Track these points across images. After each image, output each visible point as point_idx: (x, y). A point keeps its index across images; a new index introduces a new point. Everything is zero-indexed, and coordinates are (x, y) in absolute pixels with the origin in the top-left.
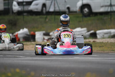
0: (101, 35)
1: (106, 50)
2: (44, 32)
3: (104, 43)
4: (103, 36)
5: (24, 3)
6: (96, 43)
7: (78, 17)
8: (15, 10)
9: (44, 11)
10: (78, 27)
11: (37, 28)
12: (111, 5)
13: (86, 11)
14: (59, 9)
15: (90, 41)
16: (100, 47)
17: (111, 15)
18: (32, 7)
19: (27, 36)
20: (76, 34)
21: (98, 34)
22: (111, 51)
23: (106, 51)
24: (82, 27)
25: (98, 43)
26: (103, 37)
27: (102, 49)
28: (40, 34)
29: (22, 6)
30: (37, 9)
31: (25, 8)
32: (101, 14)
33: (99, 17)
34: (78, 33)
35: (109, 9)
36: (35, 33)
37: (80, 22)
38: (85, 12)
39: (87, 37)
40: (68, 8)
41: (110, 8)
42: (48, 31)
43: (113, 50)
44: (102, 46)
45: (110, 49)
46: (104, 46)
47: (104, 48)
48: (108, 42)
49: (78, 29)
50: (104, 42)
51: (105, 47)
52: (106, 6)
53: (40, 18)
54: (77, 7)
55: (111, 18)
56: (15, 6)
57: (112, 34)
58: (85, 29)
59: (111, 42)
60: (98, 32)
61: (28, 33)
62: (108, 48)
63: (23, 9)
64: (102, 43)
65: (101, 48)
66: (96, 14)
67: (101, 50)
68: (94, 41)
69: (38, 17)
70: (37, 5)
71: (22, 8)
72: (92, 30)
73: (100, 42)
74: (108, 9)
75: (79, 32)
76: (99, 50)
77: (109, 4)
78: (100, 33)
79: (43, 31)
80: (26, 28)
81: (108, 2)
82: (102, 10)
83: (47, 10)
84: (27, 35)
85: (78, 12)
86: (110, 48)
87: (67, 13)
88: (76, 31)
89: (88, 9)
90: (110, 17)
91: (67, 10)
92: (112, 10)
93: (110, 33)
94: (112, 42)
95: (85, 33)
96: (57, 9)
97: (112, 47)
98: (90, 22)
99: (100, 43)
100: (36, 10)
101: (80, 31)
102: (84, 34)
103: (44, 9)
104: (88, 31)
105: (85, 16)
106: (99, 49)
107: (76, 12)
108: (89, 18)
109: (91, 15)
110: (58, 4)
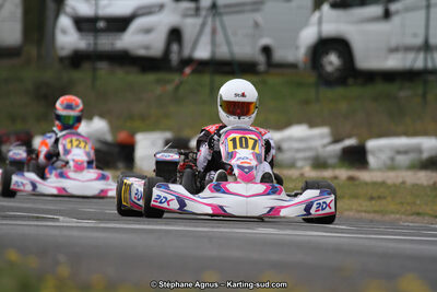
0: (384, 157)
1: (393, 213)
2: (168, 135)
3: (389, 187)
4: (392, 159)
5: (101, 24)
6: (357, 183)
7: (300, 85)
8: (63, 48)
9: (174, 58)
10: (299, 122)
11: (143, 118)
12: (426, 47)
13: (331, 63)
14: (231, 53)
15: (336, 178)
16: (372, 198)
17: (426, 82)
18: (130, 40)
19: (104, 148)
20: (290, 149)
21: (373, 153)
22: (412, 214)
23: (393, 216)
24: (312, 125)
25: (366, 184)
26: (389, 162)
27: (376, 208)
28: (153, 144)
29: (92, 34)
30: (147, 48)
31: (104, 41)
32: (389, 76)
33: (380, 87)
34: (296, 145)
35: (418, 62)
36: (132, 136)
37: (307, 102)
38: (329, 69)
39: (332, 161)
40: (267, 50)
41: (421, 56)
42: (185, 133)
43: (418, 214)
44: (379, 197)
45: (408, 208)
46: (385, 198)
47: (384, 202)
48: (404, 183)
49: (298, 131)
50: (389, 182)
51: (389, 199)
52: (408, 49)
53: (158, 82)
54: (297, 48)
55: (424, 96)
56: (64, 32)
57: (425, 155)
58: (325, 130)
59: (417, 185)
60: (371, 144)
61: (109, 138)
62: (402, 203)
63: (95, 44)
64: (383, 184)
65: (376, 205)
66: (371, 77)
67: (375, 212)
68: (351, 179)
69: (151, 77)
70: (148, 31)
71: (92, 42)
72: (349, 137)
73: (375, 179)
74: (415, 60)
75: (301, 140)
76: (365, 212)
77: (419, 41)
78: (380, 149)
79: (163, 129)
80: (102, 116)
81: (415, 35)
82: (393, 62)
83: (186, 53)
84: (105, 143)
85: (301, 65)
86: (408, 204)
87: (262, 67)
88: (290, 139)
89: (340, 56)
90: (420, 91)
91: (261, 59)
92: (430, 65)
93: (419, 150)
94: (419, 182)
95: (325, 146)
96: (223, 52)
97: (414, 203)
98: (343, 106)
99: (375, 184)
100: (142, 52)
101: (303, 138)
102: (320, 150)
103: (175, 47)
104: (336, 141)
105: (327, 81)
106: (366, 204)
107: (293, 66)
108: (340, 91)
109: (350, 81)
110: (230, 32)
